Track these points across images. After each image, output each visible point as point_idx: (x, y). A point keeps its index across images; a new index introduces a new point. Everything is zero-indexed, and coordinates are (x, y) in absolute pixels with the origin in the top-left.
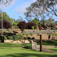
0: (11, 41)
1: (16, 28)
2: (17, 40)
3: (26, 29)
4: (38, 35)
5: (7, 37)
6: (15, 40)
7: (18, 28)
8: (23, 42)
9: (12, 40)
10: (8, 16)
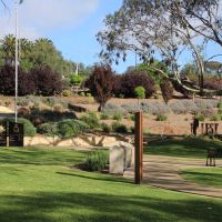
0: (51, 139)
1: (79, 93)
2: (75, 136)
3: (118, 96)
4: (158, 120)
5: (36, 125)
6: (67, 138)
7: (86, 92)
8: (97, 142)
9: (56, 138)
10: (59, 53)
